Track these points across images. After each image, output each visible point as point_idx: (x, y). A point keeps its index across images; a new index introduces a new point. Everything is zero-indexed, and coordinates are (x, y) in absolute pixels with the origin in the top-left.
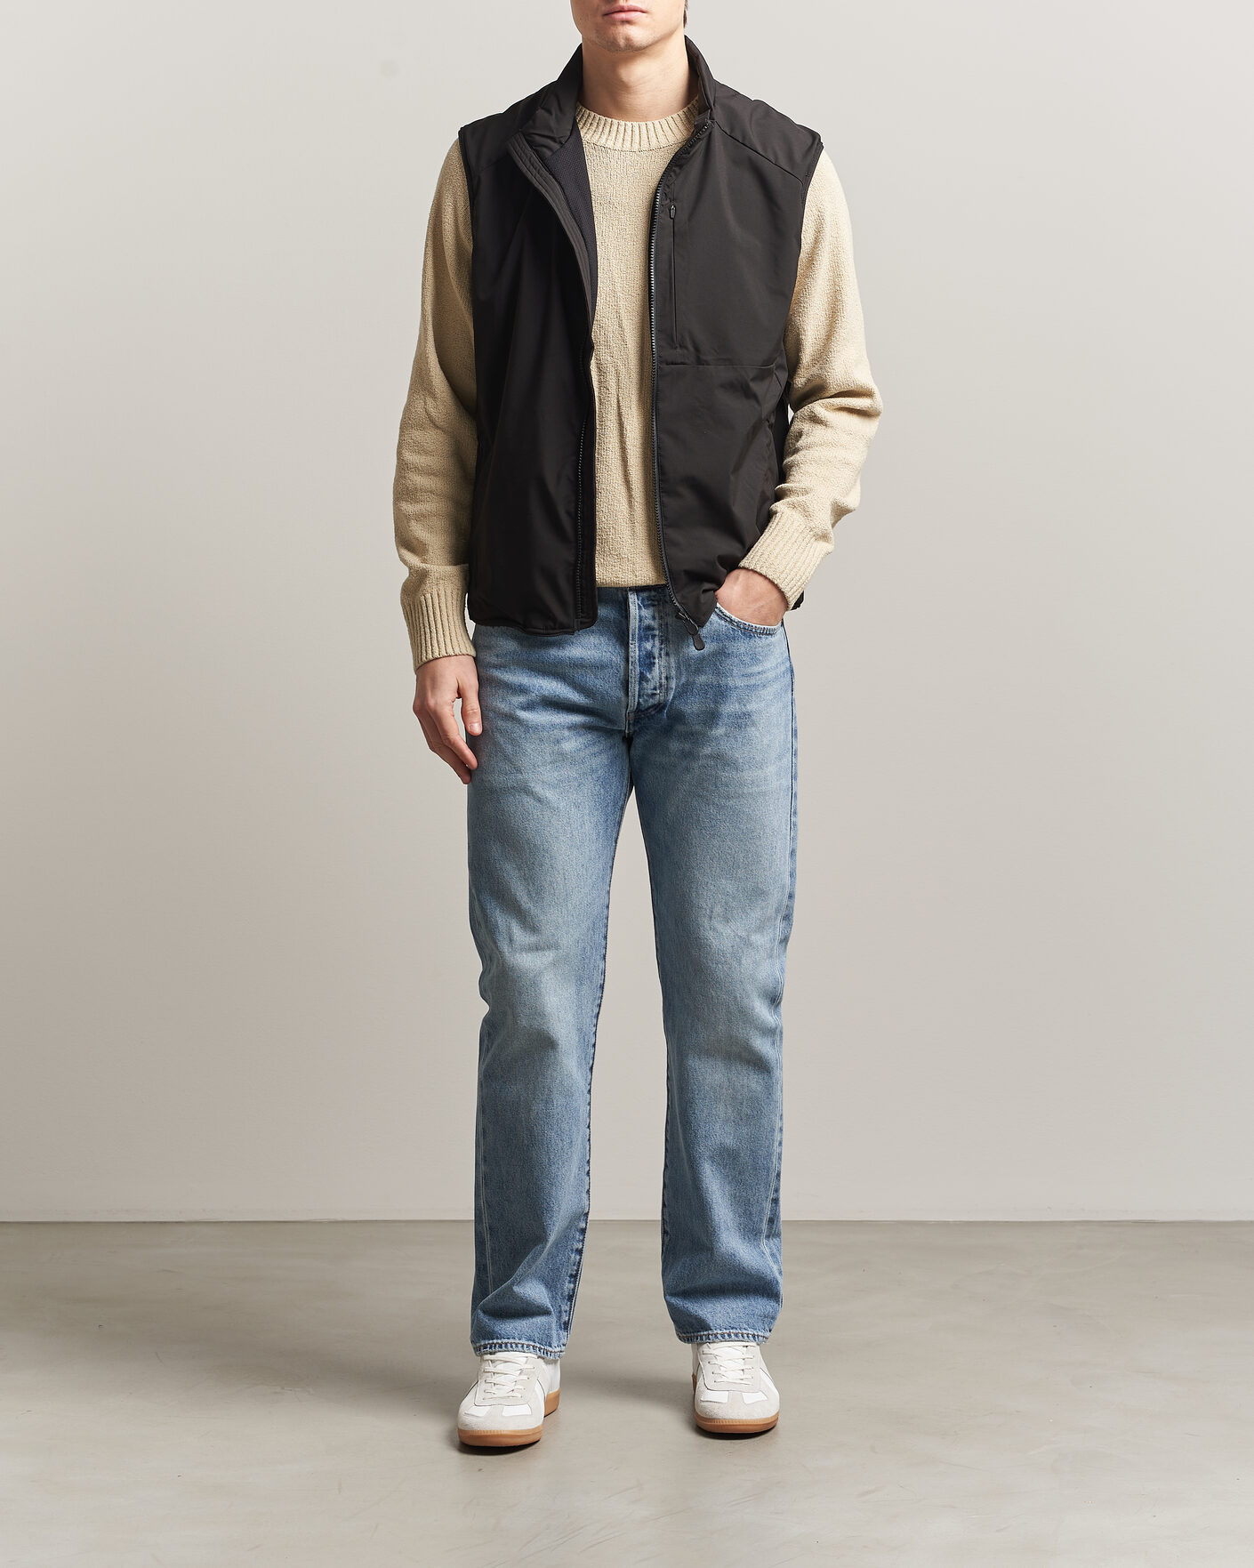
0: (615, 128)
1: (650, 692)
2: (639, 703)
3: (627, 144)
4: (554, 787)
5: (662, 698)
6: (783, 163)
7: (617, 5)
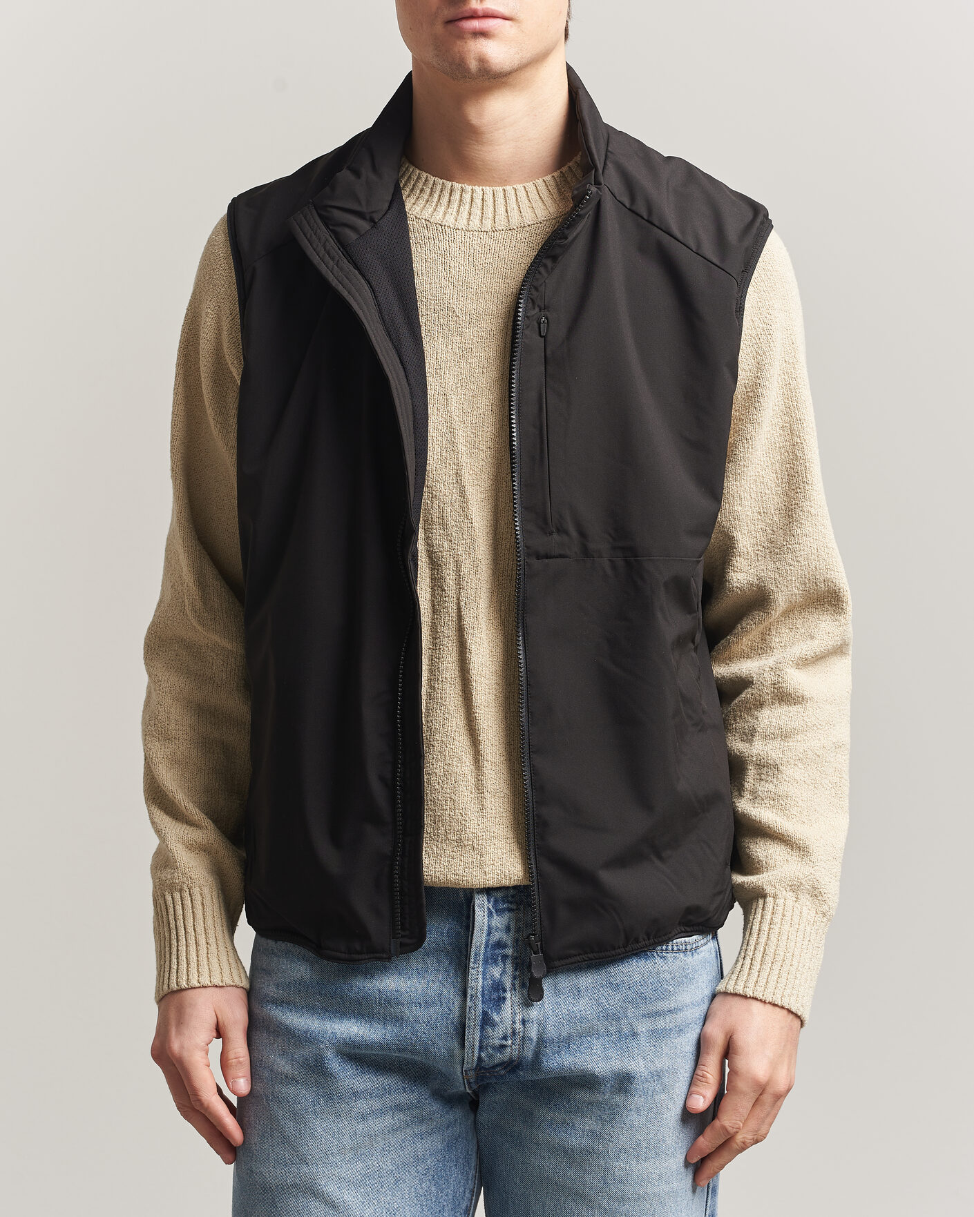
0: (457, 195)
1: (497, 1042)
2: (480, 1058)
3: (476, 220)
4: (356, 1185)
5: (515, 1053)
6: (709, 250)
7: (467, 8)
